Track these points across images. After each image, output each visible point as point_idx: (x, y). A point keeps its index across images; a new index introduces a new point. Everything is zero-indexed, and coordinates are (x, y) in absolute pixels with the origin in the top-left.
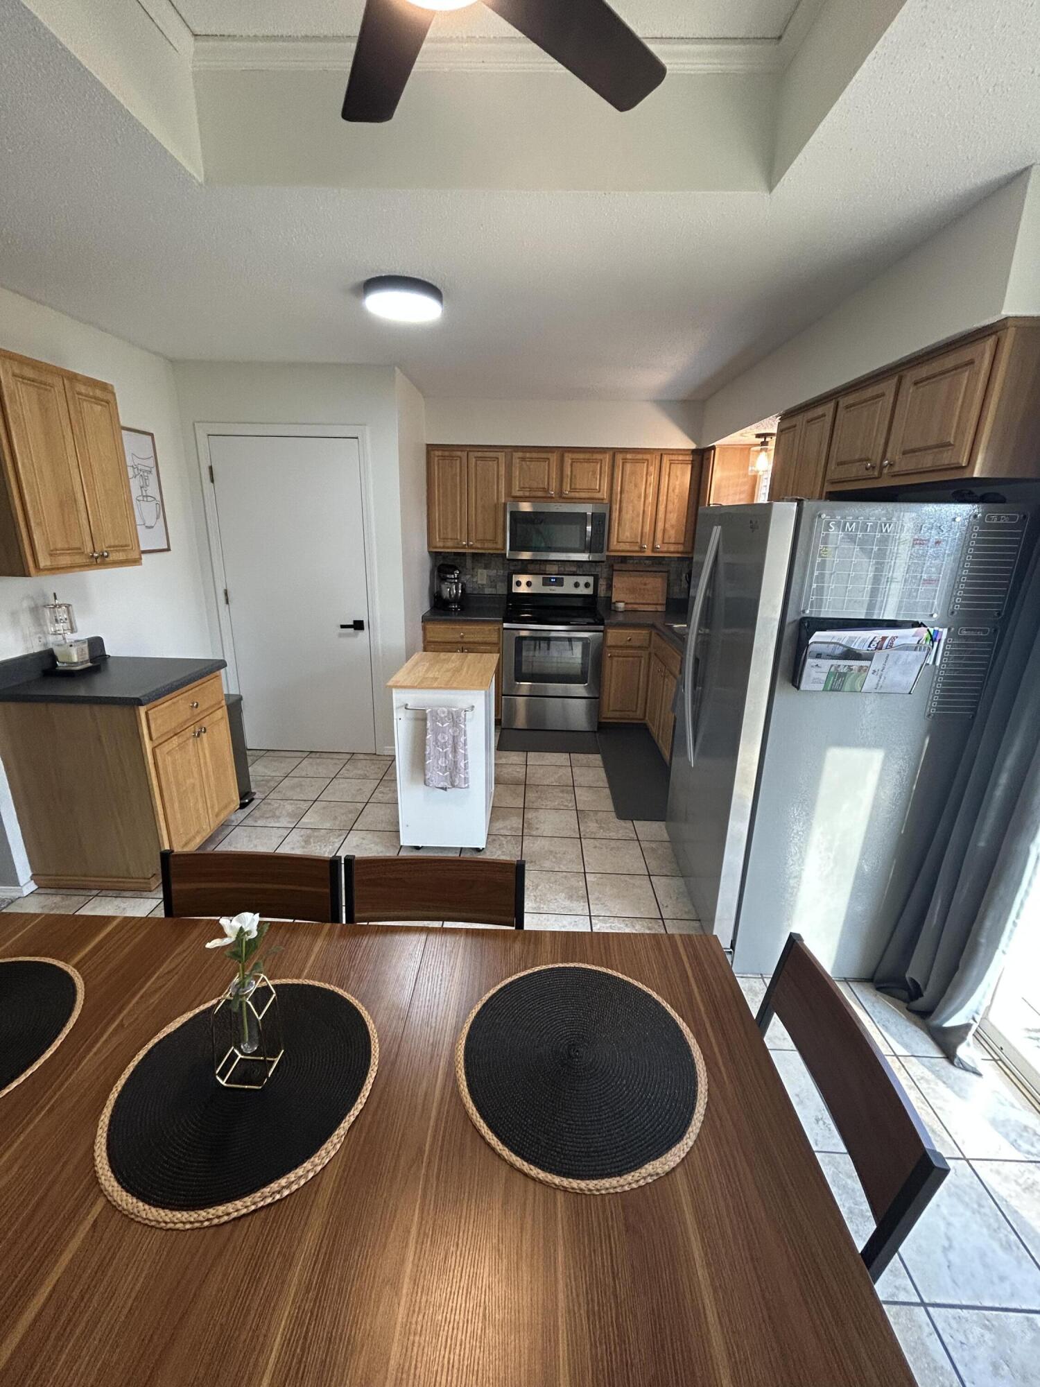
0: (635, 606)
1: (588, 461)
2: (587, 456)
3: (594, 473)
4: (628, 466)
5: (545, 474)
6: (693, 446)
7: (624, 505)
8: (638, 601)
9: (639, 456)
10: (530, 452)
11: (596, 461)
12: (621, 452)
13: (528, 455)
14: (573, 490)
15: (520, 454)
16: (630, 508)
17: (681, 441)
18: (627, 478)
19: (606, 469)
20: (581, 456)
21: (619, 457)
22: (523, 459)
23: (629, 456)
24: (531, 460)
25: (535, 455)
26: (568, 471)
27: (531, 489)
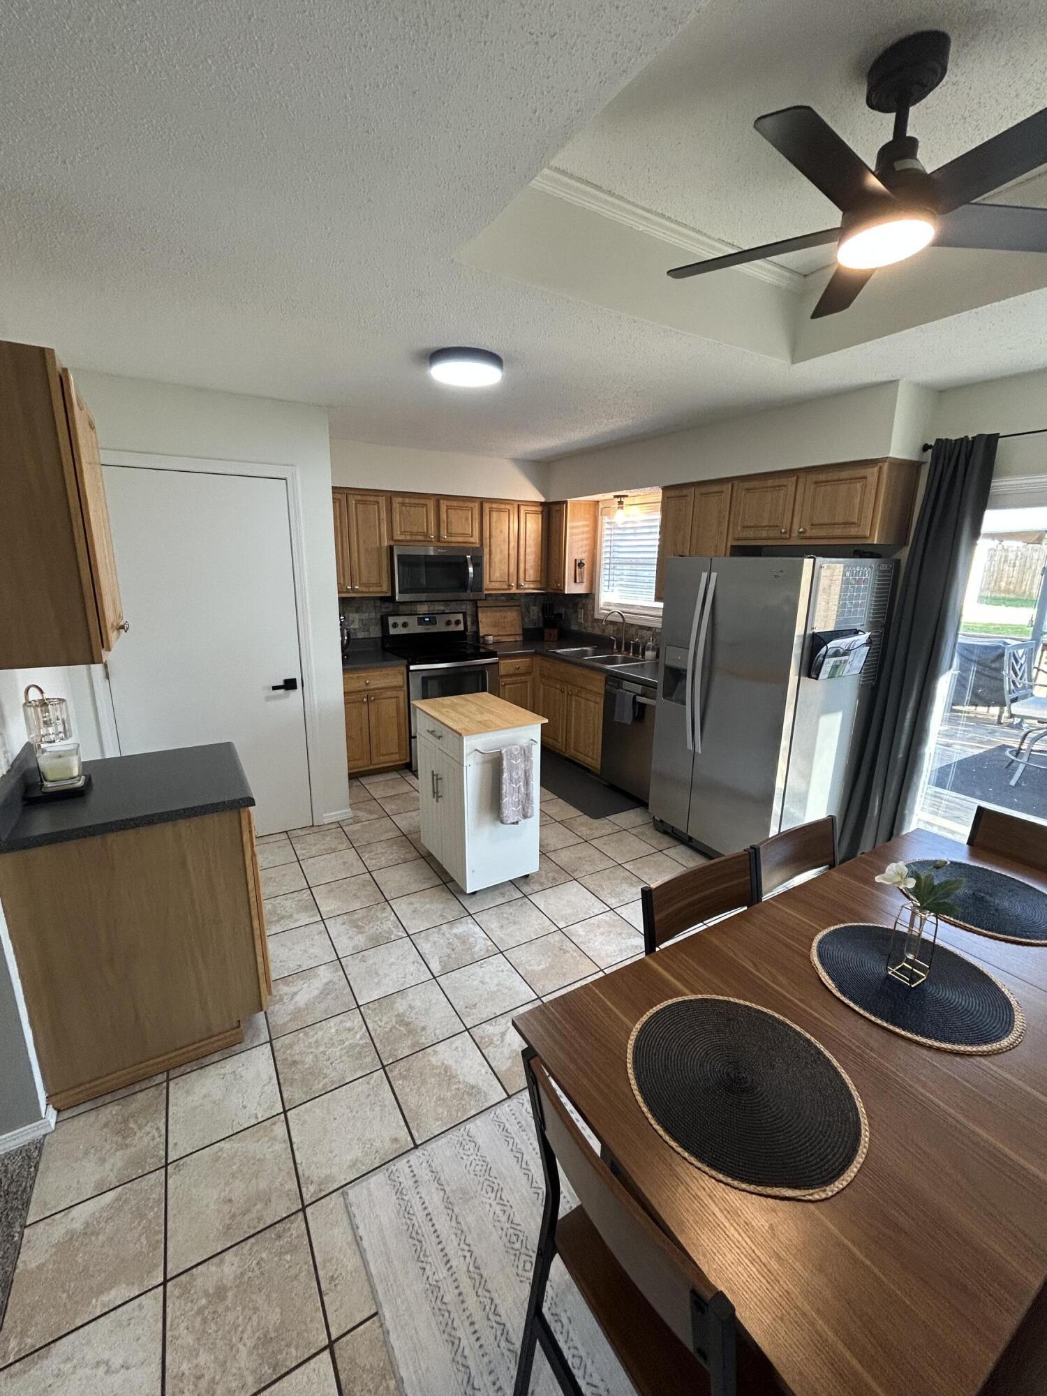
0: (499, 638)
1: (461, 508)
2: (461, 504)
3: (467, 519)
4: (494, 514)
5: (423, 520)
6: (542, 499)
7: (493, 549)
8: (501, 633)
9: (502, 506)
10: (410, 498)
11: (467, 509)
12: (488, 502)
13: (407, 500)
14: (450, 535)
15: (400, 500)
16: (498, 551)
17: (534, 495)
18: (493, 525)
19: (476, 515)
20: (455, 503)
21: (487, 506)
22: (403, 504)
23: (494, 506)
24: (411, 505)
25: (413, 501)
26: (443, 516)
27: (412, 533)
